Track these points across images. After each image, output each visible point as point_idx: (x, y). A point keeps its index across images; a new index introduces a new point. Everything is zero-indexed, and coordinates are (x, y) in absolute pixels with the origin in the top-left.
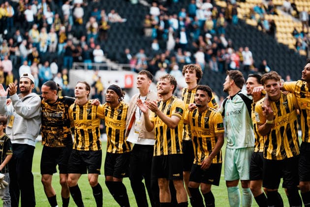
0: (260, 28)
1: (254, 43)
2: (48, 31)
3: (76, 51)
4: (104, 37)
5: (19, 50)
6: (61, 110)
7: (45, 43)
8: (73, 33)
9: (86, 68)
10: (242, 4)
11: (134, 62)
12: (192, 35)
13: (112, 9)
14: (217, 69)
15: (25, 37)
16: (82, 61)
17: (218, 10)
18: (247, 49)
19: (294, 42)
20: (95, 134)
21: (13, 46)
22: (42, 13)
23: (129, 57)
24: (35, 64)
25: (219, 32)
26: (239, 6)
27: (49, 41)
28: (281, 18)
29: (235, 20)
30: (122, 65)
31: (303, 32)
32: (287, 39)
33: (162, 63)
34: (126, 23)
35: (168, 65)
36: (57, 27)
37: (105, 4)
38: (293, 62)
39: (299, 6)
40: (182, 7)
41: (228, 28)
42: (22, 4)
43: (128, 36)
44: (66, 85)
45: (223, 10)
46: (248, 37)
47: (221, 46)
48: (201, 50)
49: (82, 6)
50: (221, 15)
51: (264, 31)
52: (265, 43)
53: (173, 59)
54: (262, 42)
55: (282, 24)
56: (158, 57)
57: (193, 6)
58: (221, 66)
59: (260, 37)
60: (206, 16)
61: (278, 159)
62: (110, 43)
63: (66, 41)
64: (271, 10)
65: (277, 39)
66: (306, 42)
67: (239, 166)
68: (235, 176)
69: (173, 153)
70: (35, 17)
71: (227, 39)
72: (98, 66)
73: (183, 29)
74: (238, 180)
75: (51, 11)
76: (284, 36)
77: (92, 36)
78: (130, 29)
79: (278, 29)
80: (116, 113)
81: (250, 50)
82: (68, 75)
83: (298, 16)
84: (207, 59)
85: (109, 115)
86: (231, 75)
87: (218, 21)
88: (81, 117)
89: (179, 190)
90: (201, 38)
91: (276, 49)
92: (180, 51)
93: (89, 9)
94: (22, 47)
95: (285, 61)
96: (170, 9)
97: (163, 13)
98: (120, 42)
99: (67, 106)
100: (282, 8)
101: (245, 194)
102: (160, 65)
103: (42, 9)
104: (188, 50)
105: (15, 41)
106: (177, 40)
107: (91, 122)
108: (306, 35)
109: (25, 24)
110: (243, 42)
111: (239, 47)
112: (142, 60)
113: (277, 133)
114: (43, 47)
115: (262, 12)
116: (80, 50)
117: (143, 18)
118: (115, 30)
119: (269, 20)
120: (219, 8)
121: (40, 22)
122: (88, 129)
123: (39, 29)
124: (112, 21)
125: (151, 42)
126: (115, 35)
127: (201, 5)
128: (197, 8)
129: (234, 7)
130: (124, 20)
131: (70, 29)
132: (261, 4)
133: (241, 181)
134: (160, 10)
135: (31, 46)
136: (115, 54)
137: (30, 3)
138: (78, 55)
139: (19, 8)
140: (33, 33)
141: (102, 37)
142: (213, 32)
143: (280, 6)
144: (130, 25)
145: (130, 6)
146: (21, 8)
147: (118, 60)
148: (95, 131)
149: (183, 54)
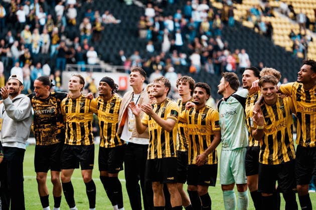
0: (256, 30)
1: (250, 45)
2: (41, 32)
3: (69, 53)
4: (98, 38)
5: (11, 51)
6: (53, 105)
7: (38, 45)
8: (66, 34)
9: (79, 70)
10: (238, 6)
11: (129, 64)
12: (188, 36)
13: (106, 10)
14: (212, 71)
15: (17, 38)
16: (76, 63)
17: (214, 11)
18: (243, 51)
19: (291, 44)
20: (88, 128)
21: (5, 47)
22: (34, 14)
23: (124, 59)
24: (27, 66)
25: (216, 33)
26: (235, 8)
27: (41, 42)
28: (277, 20)
29: (231, 22)
30: (116, 67)
31: (300, 34)
32: (284, 41)
33: (157, 64)
34: (120, 24)
35: (163, 67)
36: (50, 29)
37: (99, 5)
38: (290, 65)
39: (297, 8)
40: (177, 9)
41: (224, 29)
42: (14, 5)
43: (123, 37)
44: (59, 87)
45: (219, 12)
46: (245, 38)
47: (216, 48)
48: (197, 52)
49: (75, 6)
50: (218, 17)
51: (261, 33)
52: (262, 45)
53: (168, 60)
54: (258, 44)
55: (279, 26)
56: (153, 59)
57: (189, 7)
58: (217, 68)
59: (256, 39)
60: (202, 18)
61: (275, 164)
62: (104, 44)
63: (59, 42)
64: (268, 12)
65: (274, 41)
66: (303, 44)
67: (234, 170)
68: (230, 180)
69: (167, 156)
70: (27, 18)
71: (223, 41)
72: (91, 68)
73: (178, 30)
74: (233, 184)
75: (44, 11)
76: (281, 38)
77: (85, 37)
78: (125, 30)
79: (275, 31)
80: (109, 106)
81: (247, 52)
82: (61, 77)
83: (295, 17)
84: (203, 61)
85: (101, 108)
86: (226, 77)
87: (214, 22)
88: (73, 111)
89: (173, 194)
90: (196, 40)
91: (273, 52)
92: (175, 52)
93: (83, 10)
94: (14, 48)
95: (281, 64)
96: (166, 10)
97: (158, 14)
98: (114, 43)
99: (59, 101)
100: (278, 10)
101: (240, 197)
102: (154, 67)
103: (35, 10)
104: (183, 52)
105: (7, 42)
106: (173, 42)
107: (83, 116)
108: (303, 38)
109: (16, 25)
110: (239, 44)
111: (235, 49)
112: (137, 62)
113: (274, 138)
114: (36, 49)
115: (258, 14)
116: (73, 51)
117: (137, 19)
118: (109, 31)
119: (266, 22)
120: (216, 10)
121: (32, 23)
122: (80, 123)
123: (31, 30)
124: (106, 22)
125: (146, 44)
126: (109, 36)
127: (197, 7)
128: (193, 10)
129: (230, 8)
130: (118, 21)
131: (63, 30)
132: (258, 5)
133: (237, 185)
134: (156, 11)
135: (23, 47)
136: (108, 56)
137: (22, 3)
138: (71, 56)
139: (10, 8)
140: (26, 34)
141: (96, 39)
142: (209, 34)
143: (277, 7)
144: (124, 26)
145: (124, 7)
146: (12, 9)
147: (112, 62)
148: (87, 125)
149: (178, 56)
